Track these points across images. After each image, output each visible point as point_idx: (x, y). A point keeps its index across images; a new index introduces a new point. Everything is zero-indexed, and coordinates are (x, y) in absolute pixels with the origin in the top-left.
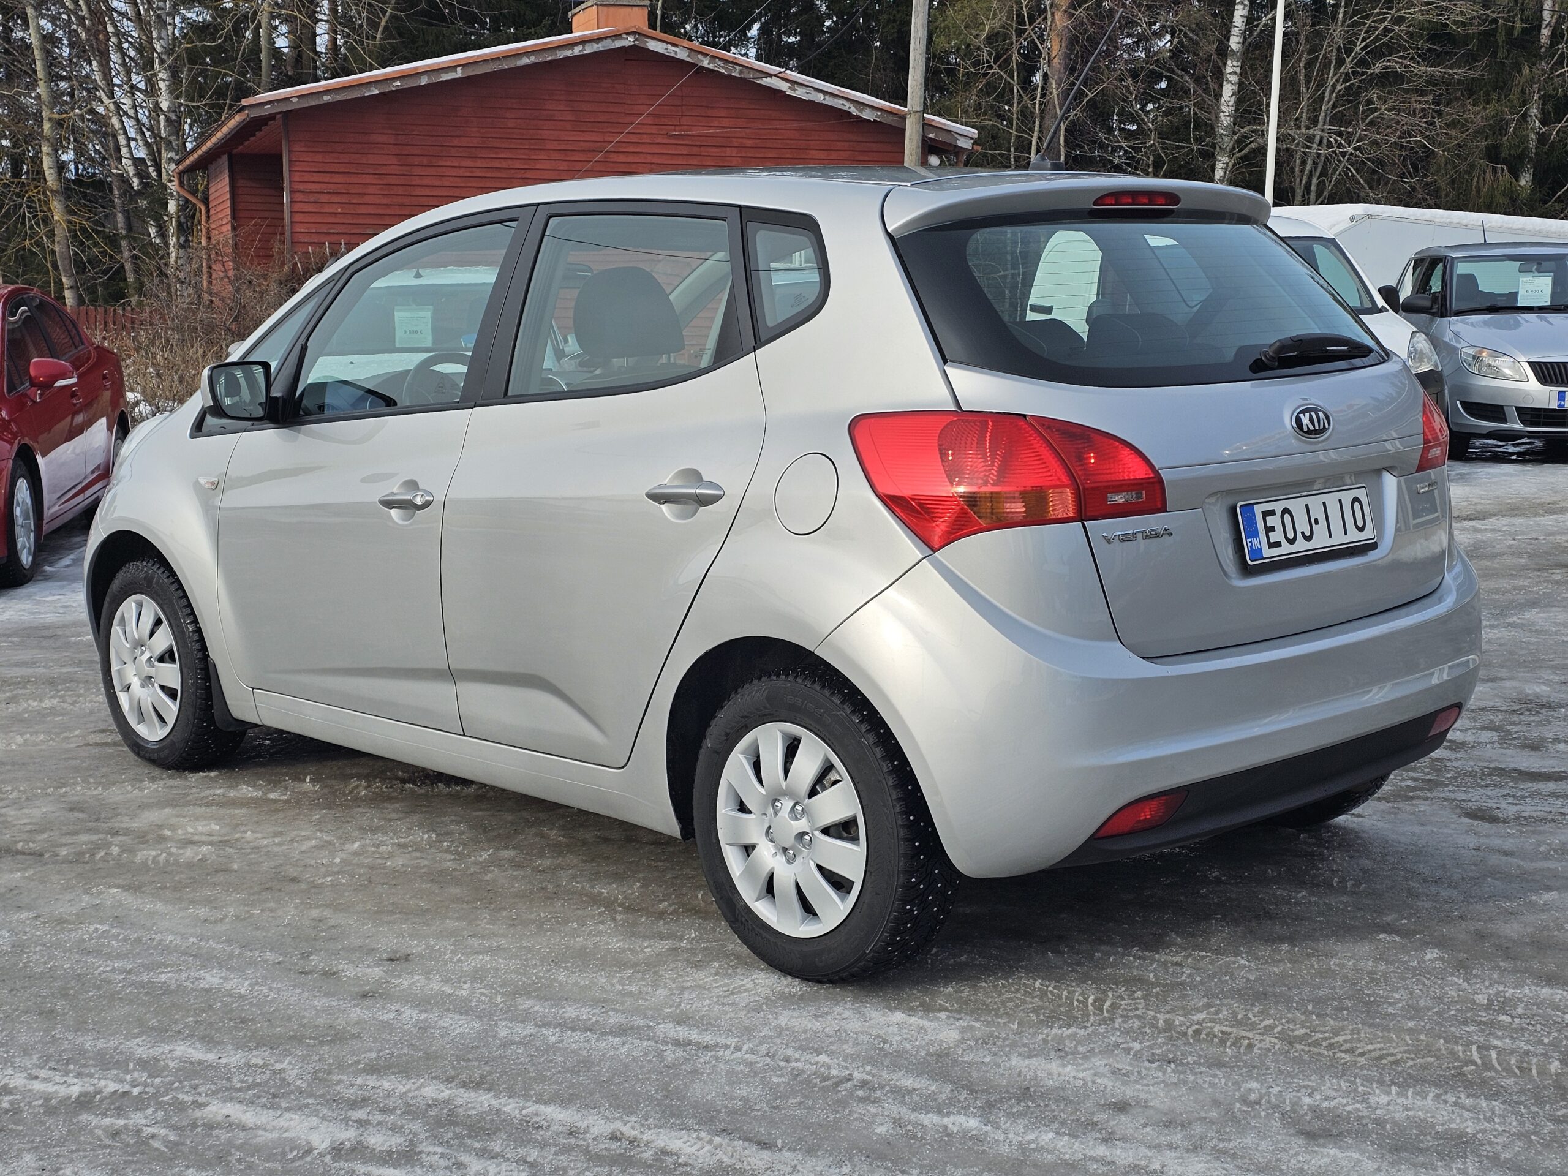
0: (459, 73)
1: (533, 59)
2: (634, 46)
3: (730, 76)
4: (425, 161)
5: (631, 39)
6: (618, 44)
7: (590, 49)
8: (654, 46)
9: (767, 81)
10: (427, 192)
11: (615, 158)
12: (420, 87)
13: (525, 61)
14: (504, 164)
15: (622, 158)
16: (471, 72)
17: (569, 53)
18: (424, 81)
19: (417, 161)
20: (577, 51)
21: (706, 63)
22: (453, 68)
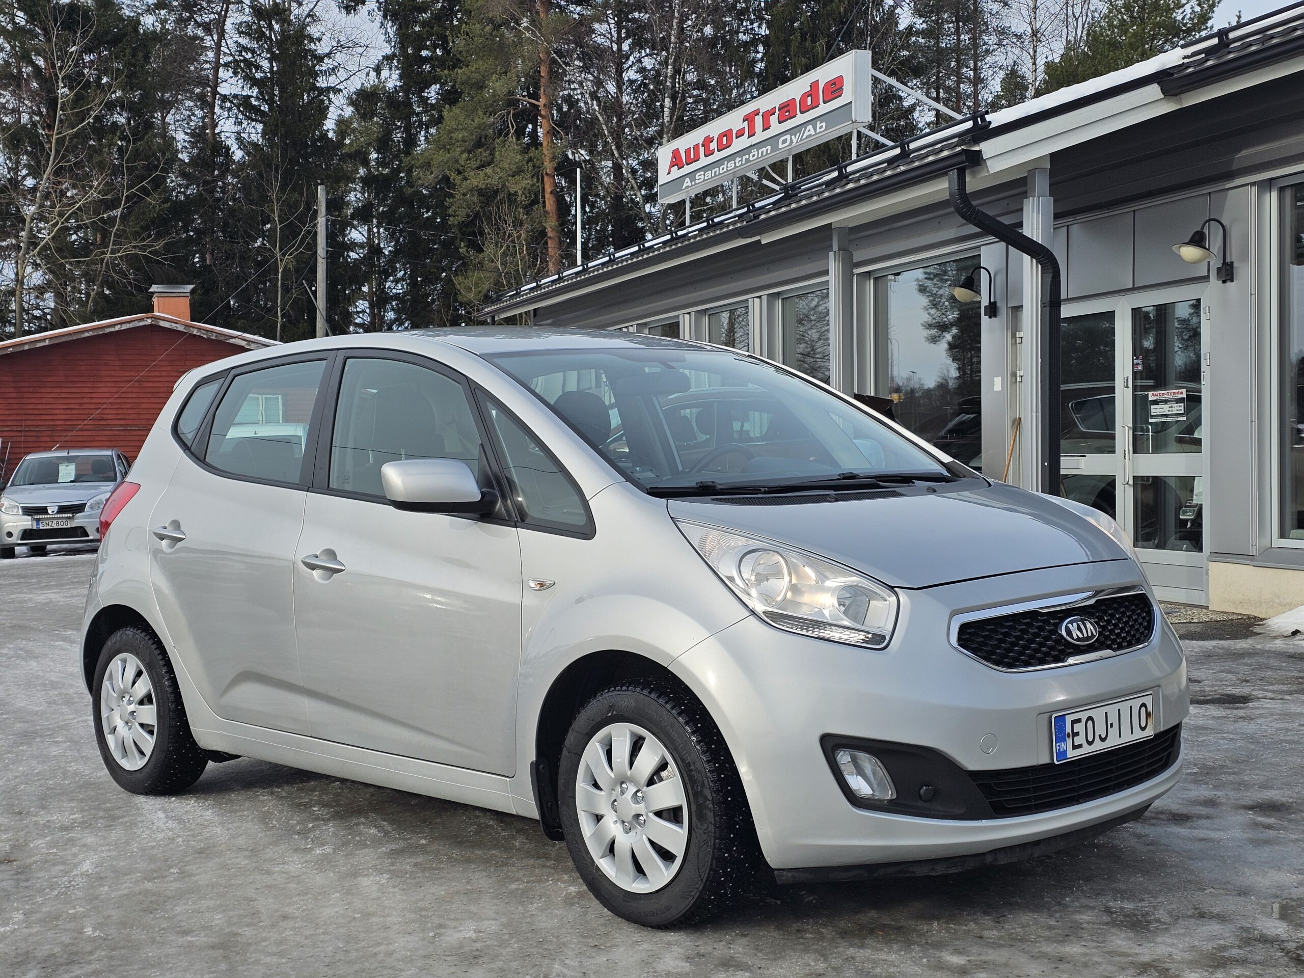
0: (47, 343)
1: (91, 333)
2: (151, 325)
3: (209, 339)
4: (31, 390)
5: (149, 321)
6: (142, 324)
7: (124, 327)
8: (163, 324)
9: (232, 341)
10: (32, 406)
11: (146, 384)
12: (24, 351)
13: (87, 335)
14: (79, 390)
15: (150, 384)
16: (54, 342)
17: (112, 330)
18: (26, 347)
19: (26, 390)
20: (117, 328)
21: (195, 333)
22: (43, 340)
